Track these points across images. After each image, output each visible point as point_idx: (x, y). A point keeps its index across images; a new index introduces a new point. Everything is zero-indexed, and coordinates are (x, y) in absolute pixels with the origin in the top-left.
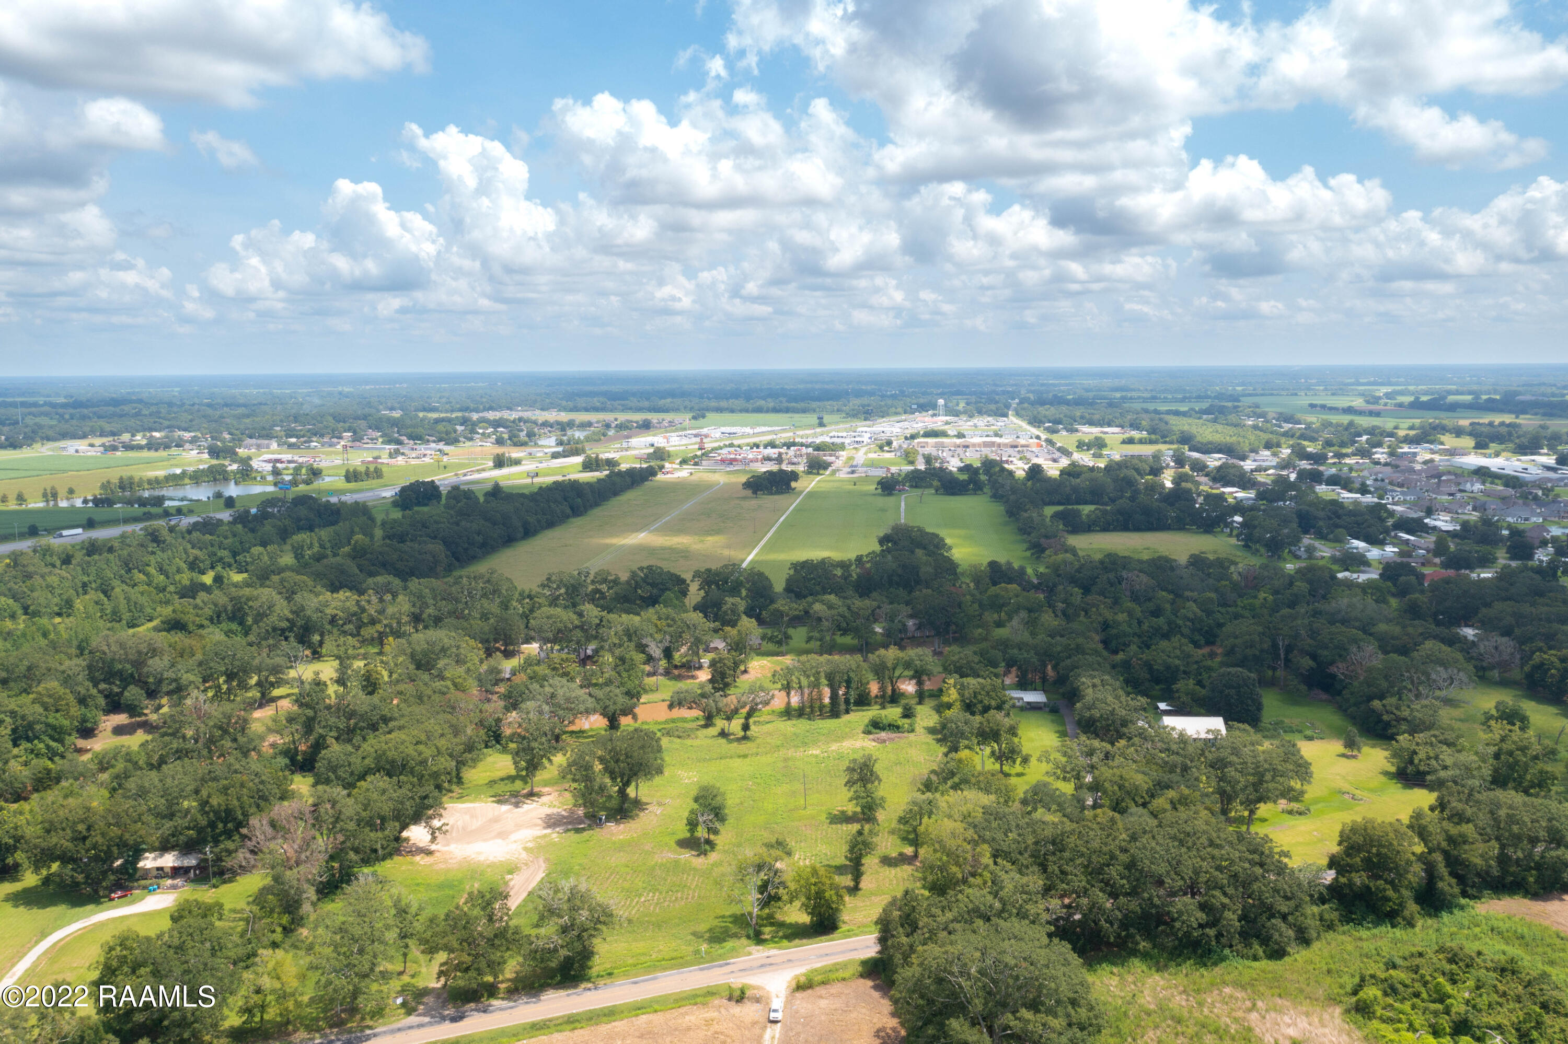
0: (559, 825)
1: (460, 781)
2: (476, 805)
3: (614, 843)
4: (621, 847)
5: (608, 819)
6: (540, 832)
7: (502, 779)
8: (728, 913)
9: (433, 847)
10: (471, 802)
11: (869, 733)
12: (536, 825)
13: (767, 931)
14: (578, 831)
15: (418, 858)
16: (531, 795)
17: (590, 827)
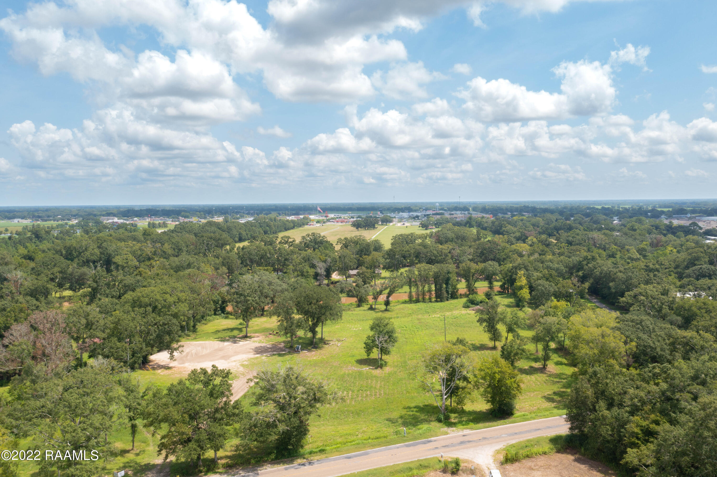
0: (268, 352)
1: (194, 330)
2: (207, 342)
3: (310, 361)
4: (315, 364)
5: (302, 350)
6: (252, 355)
7: (224, 330)
8: (413, 405)
9: (172, 364)
10: (203, 341)
11: (468, 307)
12: (250, 352)
13: (453, 417)
14: (280, 355)
15: (159, 371)
16: (246, 337)
17: (289, 353)
